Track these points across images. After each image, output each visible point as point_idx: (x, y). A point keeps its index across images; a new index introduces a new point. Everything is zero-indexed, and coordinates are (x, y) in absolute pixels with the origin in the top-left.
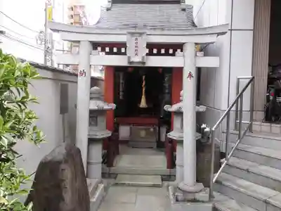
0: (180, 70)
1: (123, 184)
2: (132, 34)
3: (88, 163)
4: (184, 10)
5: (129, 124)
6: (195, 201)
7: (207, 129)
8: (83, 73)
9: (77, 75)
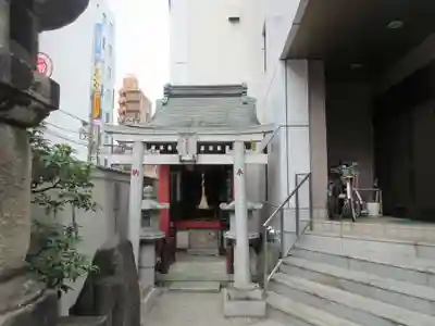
0: (230, 167)
1: (179, 290)
2: (182, 134)
3: (140, 267)
4: (245, 103)
5: (188, 229)
6: (248, 299)
7: (272, 231)
8: (136, 172)
9: (129, 175)
